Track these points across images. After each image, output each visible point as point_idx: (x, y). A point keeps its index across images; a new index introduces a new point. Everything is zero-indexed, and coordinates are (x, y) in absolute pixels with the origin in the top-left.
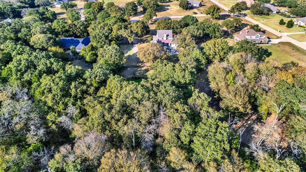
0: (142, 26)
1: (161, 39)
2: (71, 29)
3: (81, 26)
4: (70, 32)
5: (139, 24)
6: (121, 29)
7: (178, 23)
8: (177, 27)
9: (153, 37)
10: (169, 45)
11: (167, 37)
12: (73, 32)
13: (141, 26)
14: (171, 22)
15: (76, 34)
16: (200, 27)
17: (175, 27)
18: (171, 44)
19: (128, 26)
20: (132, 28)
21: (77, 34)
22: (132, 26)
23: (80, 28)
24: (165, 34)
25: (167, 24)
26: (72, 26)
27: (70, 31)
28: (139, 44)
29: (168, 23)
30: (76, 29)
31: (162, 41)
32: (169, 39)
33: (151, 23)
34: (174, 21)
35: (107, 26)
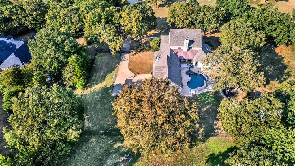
0: (141, 18)
1: (177, 48)
2: (15, 17)
3: (35, 10)
4: (13, 23)
5: (134, 12)
6: (99, 21)
7: (213, 13)
8: (209, 20)
9: (160, 40)
10: (194, 63)
11: (189, 45)
12: (18, 22)
13: (138, 16)
14: (198, 10)
15: (26, 25)
16: (256, 22)
17: (206, 20)
18: (196, 63)
19: (114, 16)
20: (122, 20)
21: (28, 25)
22: (122, 15)
23: (32, 15)
24: (185, 40)
25: (191, 12)
26: (17, 10)
27: (12, 20)
28: (134, 52)
29: (193, 12)
30: (25, 17)
31: (179, 55)
32: (193, 49)
33: (161, 3)
34: (204, 7)
35: (76, 14)
